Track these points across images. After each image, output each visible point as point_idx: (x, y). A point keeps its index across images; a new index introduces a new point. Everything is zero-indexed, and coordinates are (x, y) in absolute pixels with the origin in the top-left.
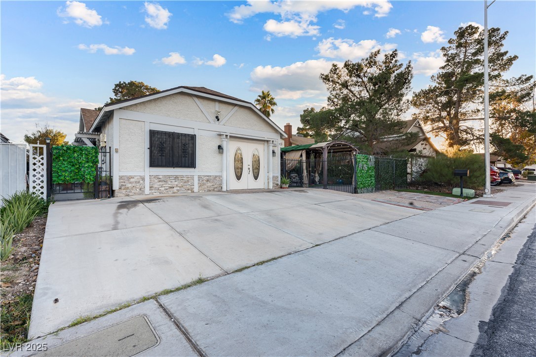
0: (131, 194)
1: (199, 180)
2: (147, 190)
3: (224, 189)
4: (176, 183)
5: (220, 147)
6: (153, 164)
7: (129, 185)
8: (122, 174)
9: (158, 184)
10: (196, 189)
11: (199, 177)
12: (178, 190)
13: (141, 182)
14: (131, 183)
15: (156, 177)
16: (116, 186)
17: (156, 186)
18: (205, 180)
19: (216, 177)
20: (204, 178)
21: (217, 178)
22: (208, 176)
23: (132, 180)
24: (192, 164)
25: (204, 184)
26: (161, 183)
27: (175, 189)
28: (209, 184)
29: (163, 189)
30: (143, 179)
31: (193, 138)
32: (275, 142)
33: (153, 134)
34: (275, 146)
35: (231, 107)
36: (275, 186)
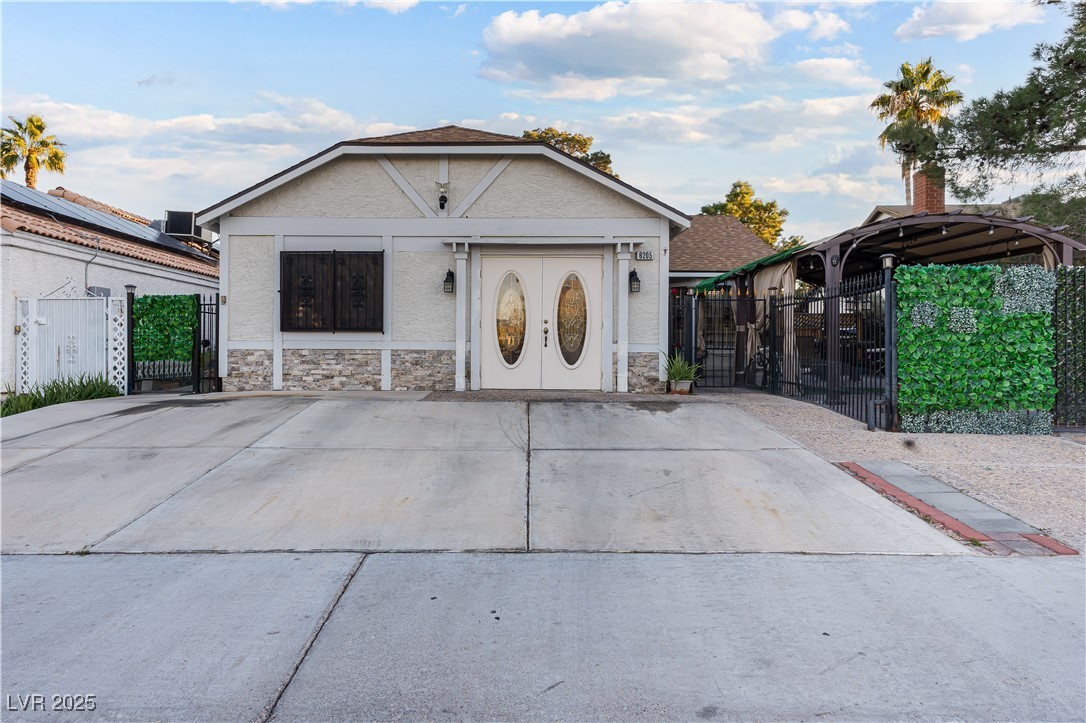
0: (247, 387)
1: (394, 362)
2: (277, 382)
3: (460, 384)
4: (339, 367)
5: (451, 277)
6: (288, 324)
7: (245, 369)
8: (233, 346)
9: (301, 367)
10: (386, 383)
11: (395, 354)
12: (343, 384)
13: (267, 362)
14: (247, 364)
15: (296, 352)
16: (223, 372)
17: (295, 372)
18: (407, 362)
19: (440, 353)
20: (407, 358)
21: (444, 357)
22: (417, 352)
23: (250, 359)
24: (372, 321)
25: (406, 372)
26: (306, 366)
27: (337, 381)
28: (420, 372)
29: (309, 379)
30: (270, 357)
31: (377, 259)
32: (649, 245)
33: (289, 260)
34: (647, 257)
35: (485, 166)
36: (645, 383)
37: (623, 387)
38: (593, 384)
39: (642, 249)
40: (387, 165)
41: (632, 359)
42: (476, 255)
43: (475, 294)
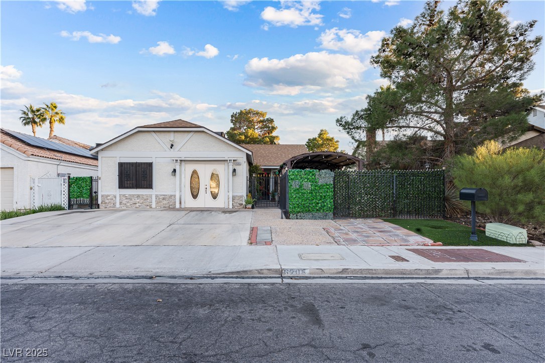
0: (108, 207)
1: (156, 199)
2: (118, 205)
3: (178, 206)
4: (138, 200)
5: (175, 171)
6: (122, 186)
7: (107, 201)
8: (103, 194)
9: (126, 200)
10: (154, 206)
11: (157, 196)
12: (139, 206)
13: (114, 199)
14: (108, 200)
15: (124, 195)
16: (99, 202)
17: (124, 202)
18: (161, 199)
19: (171, 196)
20: (160, 197)
21: (173, 197)
22: (164, 195)
23: (109, 198)
24: (150, 186)
25: (160, 202)
26: (127, 200)
27: (137, 205)
28: (165, 202)
29: (128, 204)
30: (115, 197)
31: (150, 165)
32: (239, 160)
33: (121, 165)
34: (239, 164)
35: (186, 134)
36: (238, 205)
37: (231, 207)
38: (222, 206)
39: (237, 162)
40: (153, 134)
41: (234, 198)
42: (183, 163)
43: (183, 176)
